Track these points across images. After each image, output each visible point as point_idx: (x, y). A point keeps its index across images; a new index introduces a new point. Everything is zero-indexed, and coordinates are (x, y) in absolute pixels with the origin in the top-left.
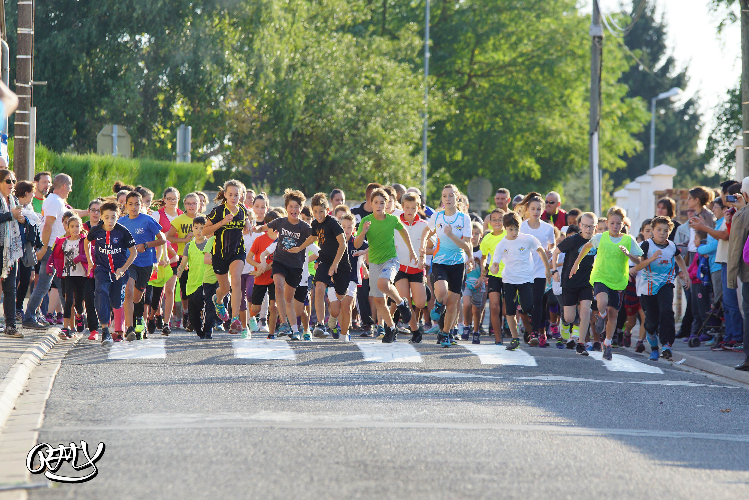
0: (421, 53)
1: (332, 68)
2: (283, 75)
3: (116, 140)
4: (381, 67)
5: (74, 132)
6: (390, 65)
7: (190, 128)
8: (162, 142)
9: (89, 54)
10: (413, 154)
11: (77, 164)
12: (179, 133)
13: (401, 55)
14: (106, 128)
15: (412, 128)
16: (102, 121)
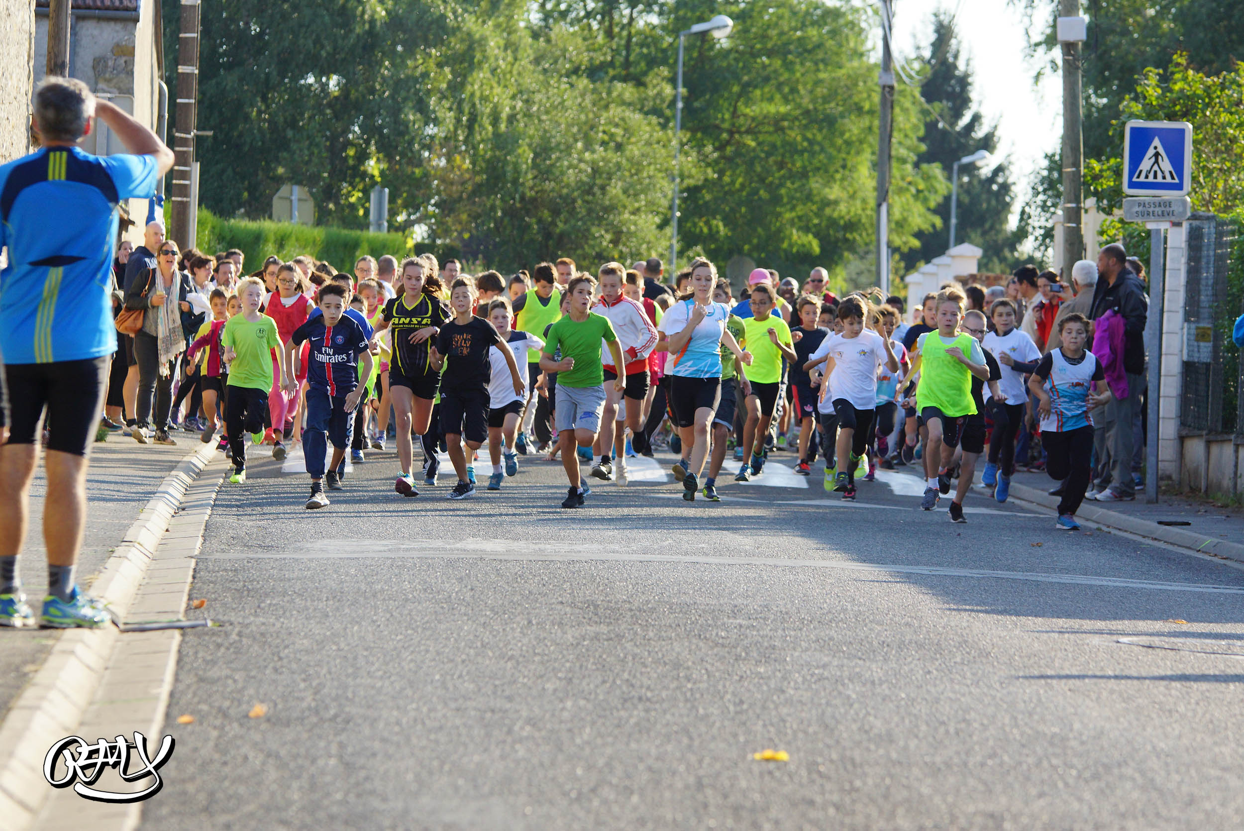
0: (672, 104)
1: (562, 120)
2: (503, 127)
3: (295, 204)
4: (623, 119)
5: (246, 194)
6: (636, 117)
7: (387, 190)
8: (353, 207)
9: (264, 99)
10: (661, 227)
11: (249, 232)
12: (373, 196)
13: (649, 105)
14: (284, 190)
15: (659, 195)
16: (279, 181)
